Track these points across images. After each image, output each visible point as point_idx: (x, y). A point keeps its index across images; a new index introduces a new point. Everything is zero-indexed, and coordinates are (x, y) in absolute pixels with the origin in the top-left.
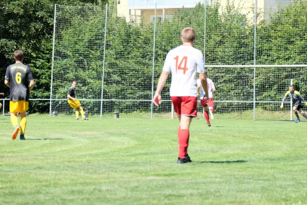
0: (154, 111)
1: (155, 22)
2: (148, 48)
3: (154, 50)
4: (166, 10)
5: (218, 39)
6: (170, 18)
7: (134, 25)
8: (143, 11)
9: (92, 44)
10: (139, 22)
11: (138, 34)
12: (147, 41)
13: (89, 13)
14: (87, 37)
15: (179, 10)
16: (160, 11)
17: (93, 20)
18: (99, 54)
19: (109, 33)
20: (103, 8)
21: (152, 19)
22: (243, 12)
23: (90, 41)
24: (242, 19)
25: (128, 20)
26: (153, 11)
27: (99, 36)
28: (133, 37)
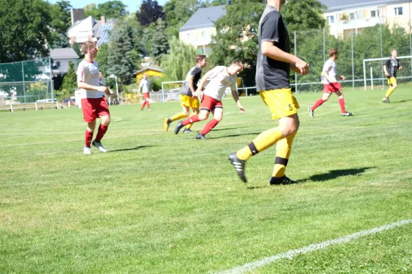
0: (355, 86)
1: (352, 36)
2: (349, 51)
3: (352, 52)
4: (359, 29)
5: (389, 43)
6: (361, 33)
7: (340, 39)
8: (345, 31)
9: (316, 52)
10: (342, 37)
11: (342, 43)
12: (348, 48)
13: (315, 34)
14: (314, 48)
15: (365, 28)
16: (354, 30)
17: (317, 38)
18: (321, 57)
19: (326, 45)
20: (322, 31)
21: (350, 34)
22: (403, 27)
23: (316, 50)
24: (402, 30)
25: (336, 37)
26: (350, 30)
27: (321, 47)
28: (340, 46)
